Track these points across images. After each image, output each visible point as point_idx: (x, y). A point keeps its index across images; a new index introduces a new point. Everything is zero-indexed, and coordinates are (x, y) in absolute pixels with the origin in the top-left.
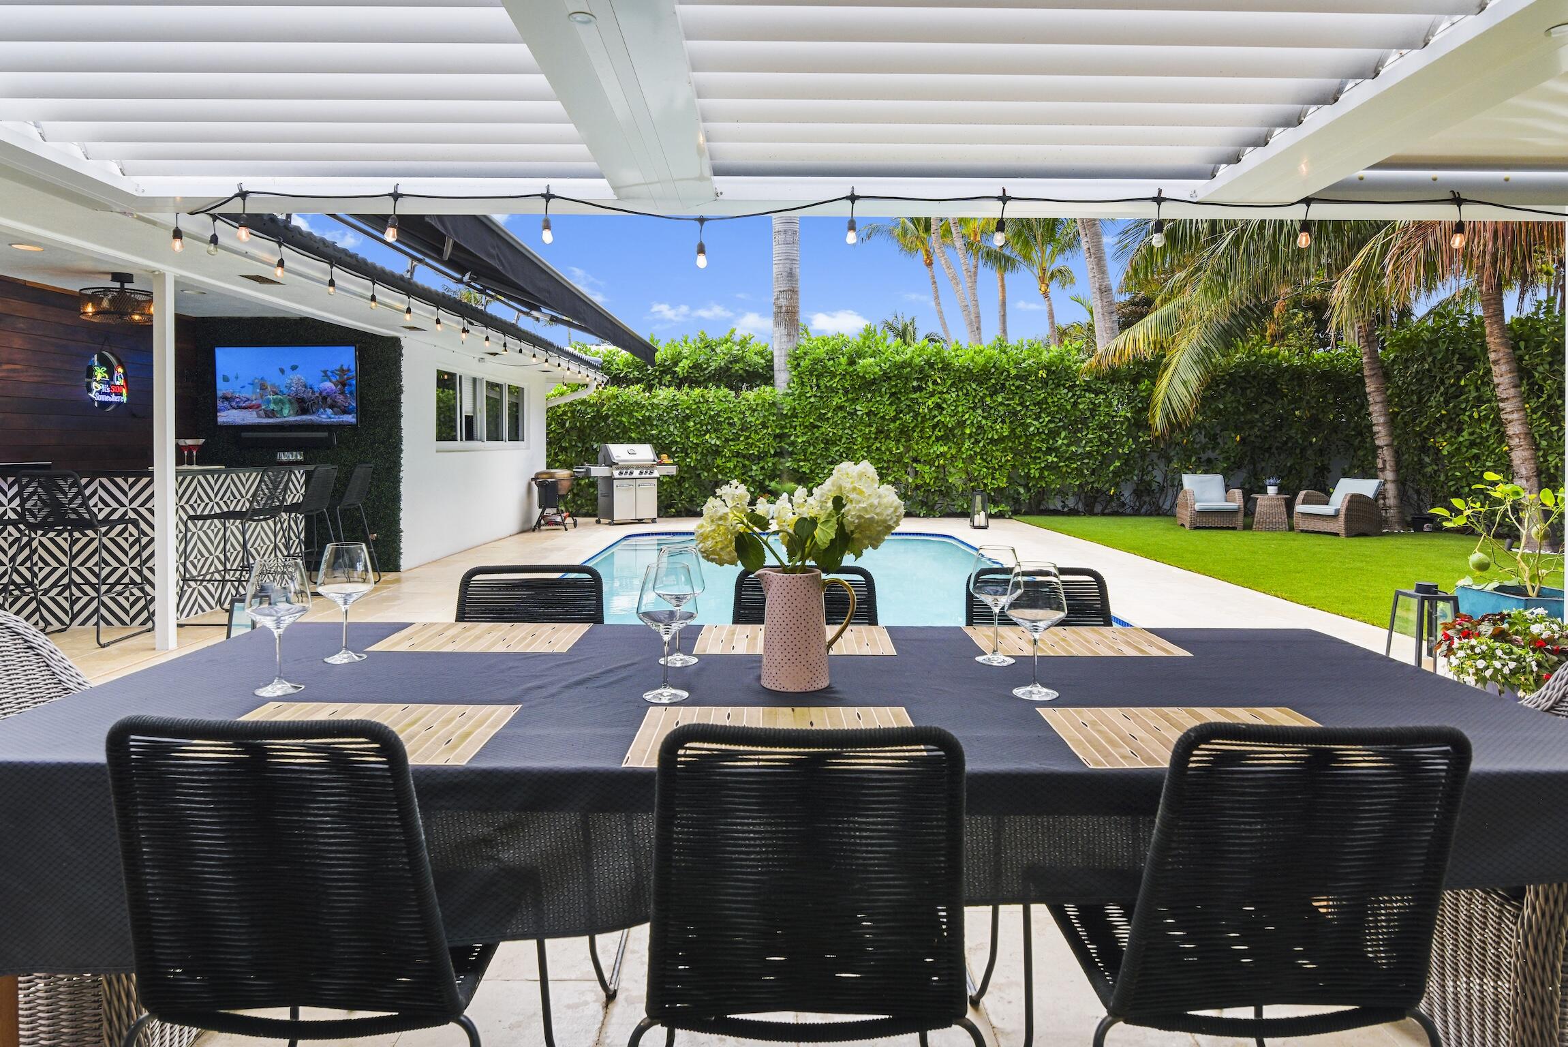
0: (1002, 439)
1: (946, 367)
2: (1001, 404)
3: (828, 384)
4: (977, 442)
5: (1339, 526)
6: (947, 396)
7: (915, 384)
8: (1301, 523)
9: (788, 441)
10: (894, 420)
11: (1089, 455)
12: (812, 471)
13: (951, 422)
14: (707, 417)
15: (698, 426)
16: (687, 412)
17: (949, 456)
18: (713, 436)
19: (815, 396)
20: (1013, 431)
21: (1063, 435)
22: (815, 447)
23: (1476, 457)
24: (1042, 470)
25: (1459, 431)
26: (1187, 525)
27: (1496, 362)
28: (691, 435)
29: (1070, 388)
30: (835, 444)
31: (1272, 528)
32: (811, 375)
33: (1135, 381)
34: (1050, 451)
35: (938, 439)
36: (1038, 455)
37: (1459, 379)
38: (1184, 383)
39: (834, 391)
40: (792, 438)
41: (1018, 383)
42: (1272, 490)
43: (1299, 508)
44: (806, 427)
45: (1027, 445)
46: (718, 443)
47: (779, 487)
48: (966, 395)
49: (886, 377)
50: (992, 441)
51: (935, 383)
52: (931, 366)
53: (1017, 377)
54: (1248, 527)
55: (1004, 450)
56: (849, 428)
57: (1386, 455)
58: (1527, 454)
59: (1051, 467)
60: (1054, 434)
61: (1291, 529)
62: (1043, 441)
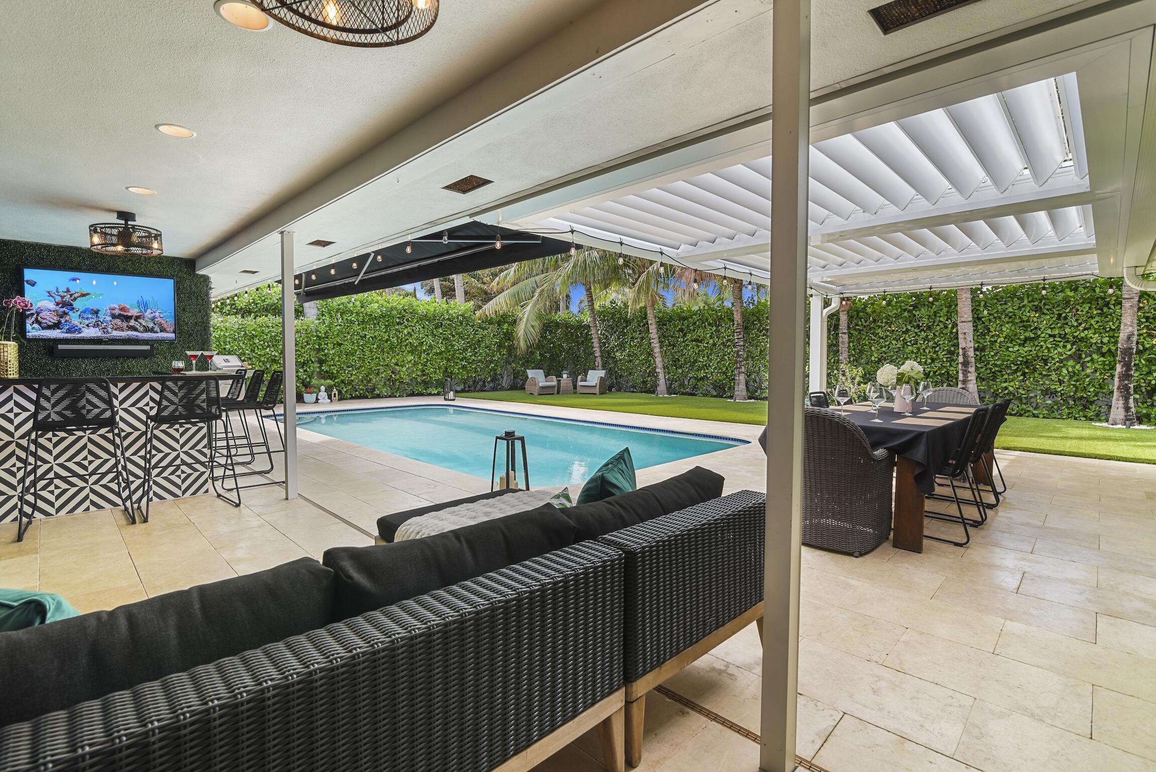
0: (441, 353)
1: (414, 313)
2: (441, 333)
3: (349, 318)
4: (428, 354)
5: (597, 390)
6: (414, 328)
7: (398, 320)
8: (579, 390)
9: (323, 353)
10: (387, 341)
11: (480, 361)
12: (338, 372)
13: (416, 343)
14: (269, 337)
15: (262, 343)
16: (254, 332)
17: (413, 362)
18: (272, 349)
19: (340, 325)
20: (446, 348)
21: (469, 350)
22: (339, 357)
23: (630, 361)
24: (459, 369)
25: (624, 350)
26: (536, 394)
27: (651, 324)
28: (256, 349)
29: (472, 326)
30: (353, 355)
31: (567, 393)
32: (337, 312)
33: (499, 324)
34: (462, 360)
35: (409, 352)
36: (458, 361)
37: (623, 329)
38: (532, 326)
39: (352, 322)
40: (326, 351)
41: (448, 322)
42: (565, 376)
43: (580, 384)
44: (335, 344)
45: (453, 356)
46: (276, 354)
47: (317, 382)
48: (423, 328)
49: (383, 316)
50: (436, 354)
51: (407, 320)
52: (405, 310)
53: (449, 319)
54: (558, 393)
55: (442, 359)
56: (362, 345)
57: (599, 360)
58: (660, 359)
59: (464, 367)
60: (465, 350)
61: (575, 393)
62: (460, 354)
